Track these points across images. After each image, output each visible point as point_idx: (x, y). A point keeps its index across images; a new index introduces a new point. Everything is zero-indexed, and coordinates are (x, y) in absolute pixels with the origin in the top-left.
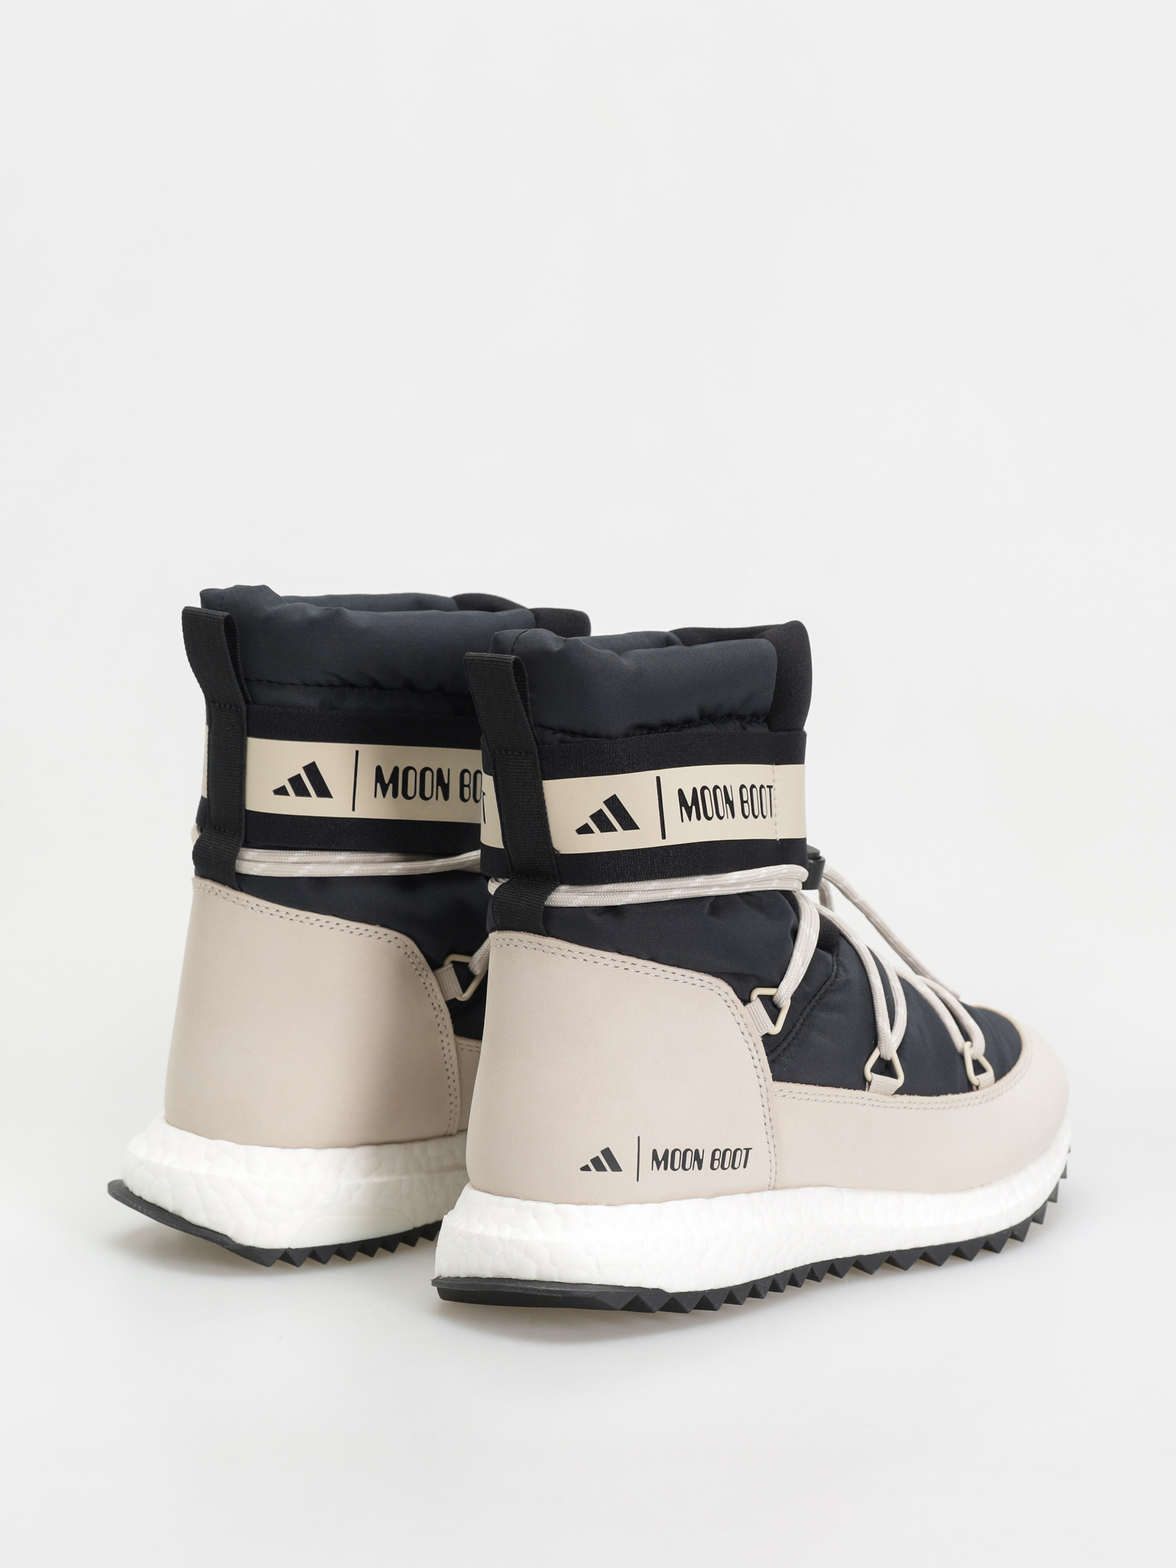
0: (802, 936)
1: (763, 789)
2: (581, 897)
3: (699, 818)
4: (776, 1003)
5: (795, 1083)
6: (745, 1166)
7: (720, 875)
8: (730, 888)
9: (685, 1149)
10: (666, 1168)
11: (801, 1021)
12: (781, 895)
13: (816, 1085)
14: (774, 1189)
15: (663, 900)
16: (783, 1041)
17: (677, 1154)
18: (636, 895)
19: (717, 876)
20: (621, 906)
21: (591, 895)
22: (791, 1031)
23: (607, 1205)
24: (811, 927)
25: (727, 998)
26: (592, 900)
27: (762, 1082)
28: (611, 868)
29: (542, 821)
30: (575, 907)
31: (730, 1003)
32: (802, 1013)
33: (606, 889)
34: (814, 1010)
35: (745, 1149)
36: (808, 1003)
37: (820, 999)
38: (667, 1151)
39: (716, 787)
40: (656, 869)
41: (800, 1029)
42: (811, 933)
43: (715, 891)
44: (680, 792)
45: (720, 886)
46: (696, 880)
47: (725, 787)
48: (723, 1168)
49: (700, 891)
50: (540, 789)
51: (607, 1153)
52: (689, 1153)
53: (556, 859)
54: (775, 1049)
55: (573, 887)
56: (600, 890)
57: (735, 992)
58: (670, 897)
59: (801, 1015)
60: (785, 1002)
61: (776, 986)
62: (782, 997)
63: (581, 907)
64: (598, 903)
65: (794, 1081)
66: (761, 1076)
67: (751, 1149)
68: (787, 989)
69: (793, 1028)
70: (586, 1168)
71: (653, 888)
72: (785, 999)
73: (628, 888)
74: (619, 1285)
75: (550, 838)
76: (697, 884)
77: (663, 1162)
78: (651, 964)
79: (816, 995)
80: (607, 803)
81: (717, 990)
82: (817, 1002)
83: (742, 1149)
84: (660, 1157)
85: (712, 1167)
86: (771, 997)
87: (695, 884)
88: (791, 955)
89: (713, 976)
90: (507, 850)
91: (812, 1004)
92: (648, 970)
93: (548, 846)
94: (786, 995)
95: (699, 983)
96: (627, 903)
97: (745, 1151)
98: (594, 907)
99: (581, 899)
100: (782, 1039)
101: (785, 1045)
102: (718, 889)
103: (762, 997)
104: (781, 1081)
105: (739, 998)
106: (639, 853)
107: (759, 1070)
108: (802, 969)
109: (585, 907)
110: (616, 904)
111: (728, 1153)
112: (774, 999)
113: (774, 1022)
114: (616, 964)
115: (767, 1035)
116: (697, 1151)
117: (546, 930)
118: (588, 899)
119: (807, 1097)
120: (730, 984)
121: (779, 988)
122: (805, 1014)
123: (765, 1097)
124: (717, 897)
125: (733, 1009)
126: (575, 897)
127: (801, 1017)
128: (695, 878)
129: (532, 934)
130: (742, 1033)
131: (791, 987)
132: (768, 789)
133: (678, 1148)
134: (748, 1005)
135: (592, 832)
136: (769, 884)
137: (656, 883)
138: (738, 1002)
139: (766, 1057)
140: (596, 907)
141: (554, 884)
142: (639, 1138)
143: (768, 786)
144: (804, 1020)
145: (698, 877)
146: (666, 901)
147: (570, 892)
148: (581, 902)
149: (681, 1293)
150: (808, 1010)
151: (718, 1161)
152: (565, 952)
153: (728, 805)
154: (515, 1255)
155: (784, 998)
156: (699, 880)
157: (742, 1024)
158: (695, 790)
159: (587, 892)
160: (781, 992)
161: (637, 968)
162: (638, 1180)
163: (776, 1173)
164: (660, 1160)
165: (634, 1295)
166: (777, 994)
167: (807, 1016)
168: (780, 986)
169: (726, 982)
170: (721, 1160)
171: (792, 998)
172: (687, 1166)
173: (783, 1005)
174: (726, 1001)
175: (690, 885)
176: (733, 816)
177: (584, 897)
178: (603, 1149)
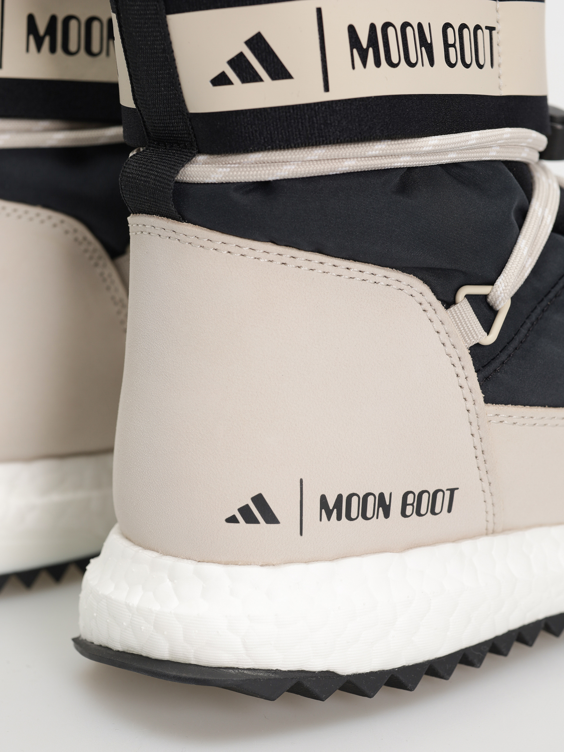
0: (532, 218)
1: (479, 32)
2: (221, 169)
3: (378, 63)
4: (491, 304)
5: (515, 405)
6: (449, 510)
7: (409, 141)
8: (426, 158)
9: (365, 493)
10: (339, 518)
11: (528, 325)
12: (504, 167)
13: (545, 406)
14: (494, 532)
15: (331, 173)
16: (501, 352)
17: (355, 500)
18: (293, 167)
19: (406, 141)
20: (274, 181)
21: (234, 167)
22: (513, 338)
23: (262, 566)
24: (546, 206)
25: (422, 300)
26: (239, 173)
27: (470, 405)
28: (256, 131)
29: (170, 69)
30: (215, 183)
31: (426, 306)
32: (530, 315)
33: (254, 159)
34: (546, 310)
35: (447, 490)
36: (539, 303)
37: (556, 296)
38: (340, 497)
39: (405, 25)
40: (316, 131)
41: (526, 336)
42: (546, 215)
43: (405, 162)
44: (352, 30)
45: (412, 154)
46: (376, 147)
47: (420, 25)
48: (419, 514)
49: (383, 161)
50: (165, 26)
51: (259, 500)
52: (371, 499)
53: (190, 121)
54: (489, 363)
55: (212, 157)
56: (246, 160)
57: (433, 291)
58: (340, 169)
59: (527, 318)
60: (502, 304)
61: (492, 283)
62: (499, 296)
63: (222, 183)
64: (243, 178)
65: (515, 403)
66: (470, 399)
67: (457, 489)
68: (505, 286)
69: (515, 335)
70: (232, 520)
71: (317, 157)
72: (502, 299)
73: (282, 157)
74: (274, 669)
75: (182, 93)
76: (377, 152)
77: (335, 510)
78: (317, 257)
79: (549, 292)
80: (249, 43)
81: (408, 290)
82: (551, 300)
83: (444, 490)
84: (331, 504)
85: (403, 514)
86: (486, 296)
87: (374, 152)
88: (515, 243)
89: (403, 271)
90: (140, 111)
91: (544, 304)
92: (312, 265)
93: (179, 103)
94: (503, 295)
95: (383, 282)
96: (282, 178)
97: (449, 492)
98: (238, 183)
99: (221, 173)
100: (500, 350)
101: (503, 357)
102: (408, 158)
103: (469, 297)
104: (497, 403)
105: (438, 299)
106: (294, 110)
107: (466, 391)
108: (530, 260)
109: (227, 183)
110: (267, 180)
111: (425, 496)
112: (489, 300)
113: (488, 329)
114: (271, 257)
115: (478, 345)
116: (382, 495)
117: (179, 214)
118: (229, 172)
119: (533, 421)
120: (426, 282)
121: (495, 286)
122: (533, 317)
123: (475, 424)
124: (410, 170)
125: (431, 313)
126: (213, 169)
127: (527, 321)
128: (375, 144)
129: (165, 219)
130: (443, 344)
131: (510, 284)
132: (488, 31)
133: (355, 492)
134: (451, 309)
135: (230, 83)
136: (485, 152)
137: (320, 151)
138: (438, 305)
139: (475, 374)
140: (241, 182)
141: (191, 153)
142: (301, 481)
143: (487, 28)
144: (532, 324)
145: (379, 143)
146: (336, 174)
147: (209, 163)
148: (221, 176)
149: (360, 674)
150: (538, 310)
151: (411, 507)
152: (205, 242)
153: (423, 49)
154: (143, 628)
155: (500, 298)
156: (380, 147)
157: (443, 332)
158: (373, 27)
159: (229, 163)
160: (497, 291)
161: (298, 262)
162: (301, 534)
163: (494, 515)
164: (331, 508)
165: (294, 682)
166: (492, 294)
167: (537, 319)
168: (496, 283)
169: (421, 279)
170: (415, 504)
171: (513, 299)
172: (369, 514)
173: (500, 307)
174: (420, 304)
175: (367, 154)
176: (432, 63)
177: (225, 169)
178: (253, 496)
